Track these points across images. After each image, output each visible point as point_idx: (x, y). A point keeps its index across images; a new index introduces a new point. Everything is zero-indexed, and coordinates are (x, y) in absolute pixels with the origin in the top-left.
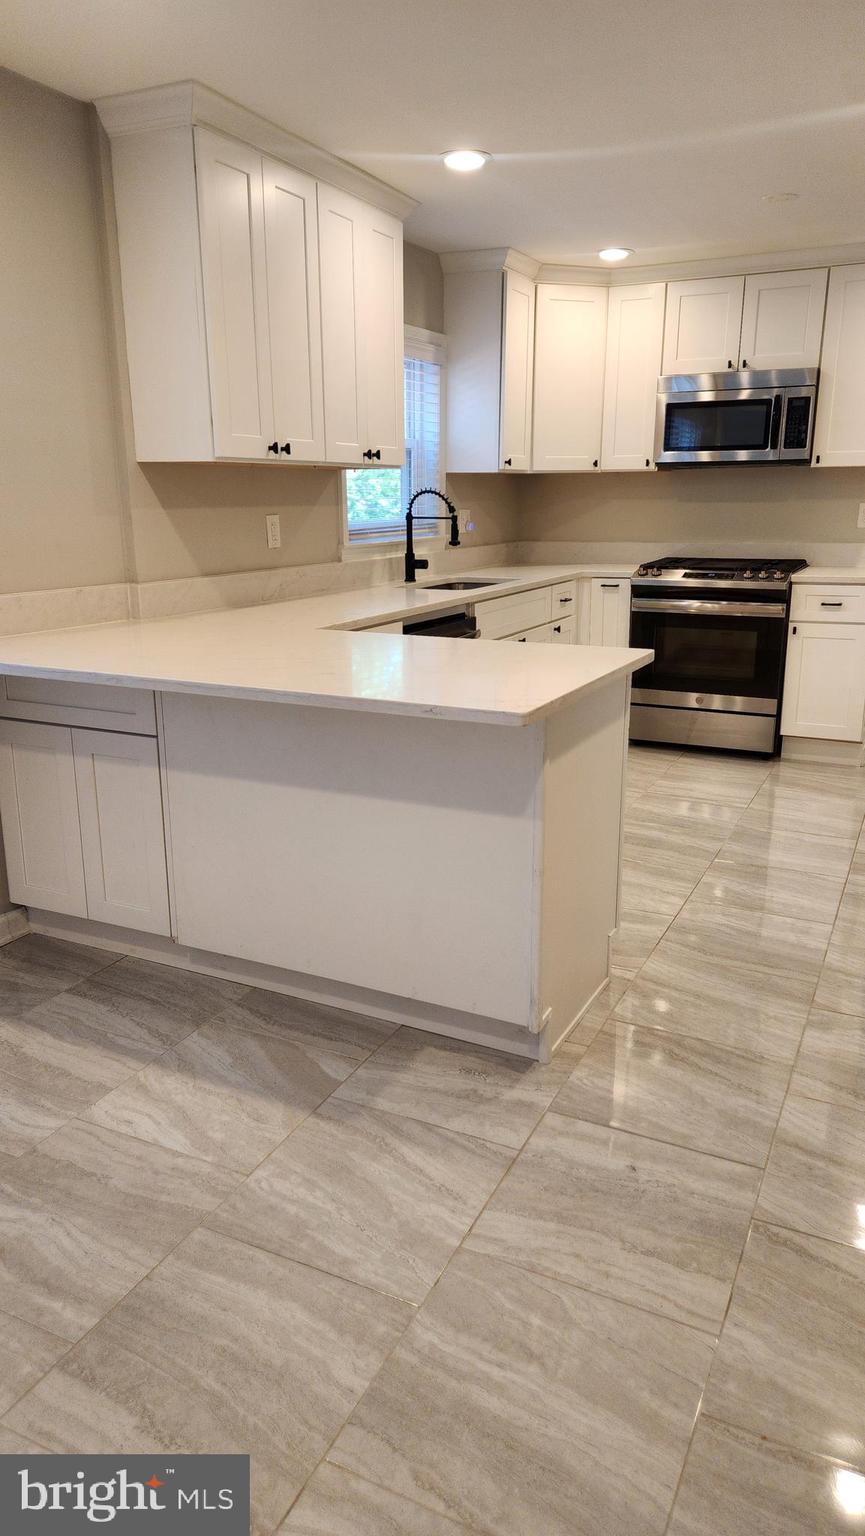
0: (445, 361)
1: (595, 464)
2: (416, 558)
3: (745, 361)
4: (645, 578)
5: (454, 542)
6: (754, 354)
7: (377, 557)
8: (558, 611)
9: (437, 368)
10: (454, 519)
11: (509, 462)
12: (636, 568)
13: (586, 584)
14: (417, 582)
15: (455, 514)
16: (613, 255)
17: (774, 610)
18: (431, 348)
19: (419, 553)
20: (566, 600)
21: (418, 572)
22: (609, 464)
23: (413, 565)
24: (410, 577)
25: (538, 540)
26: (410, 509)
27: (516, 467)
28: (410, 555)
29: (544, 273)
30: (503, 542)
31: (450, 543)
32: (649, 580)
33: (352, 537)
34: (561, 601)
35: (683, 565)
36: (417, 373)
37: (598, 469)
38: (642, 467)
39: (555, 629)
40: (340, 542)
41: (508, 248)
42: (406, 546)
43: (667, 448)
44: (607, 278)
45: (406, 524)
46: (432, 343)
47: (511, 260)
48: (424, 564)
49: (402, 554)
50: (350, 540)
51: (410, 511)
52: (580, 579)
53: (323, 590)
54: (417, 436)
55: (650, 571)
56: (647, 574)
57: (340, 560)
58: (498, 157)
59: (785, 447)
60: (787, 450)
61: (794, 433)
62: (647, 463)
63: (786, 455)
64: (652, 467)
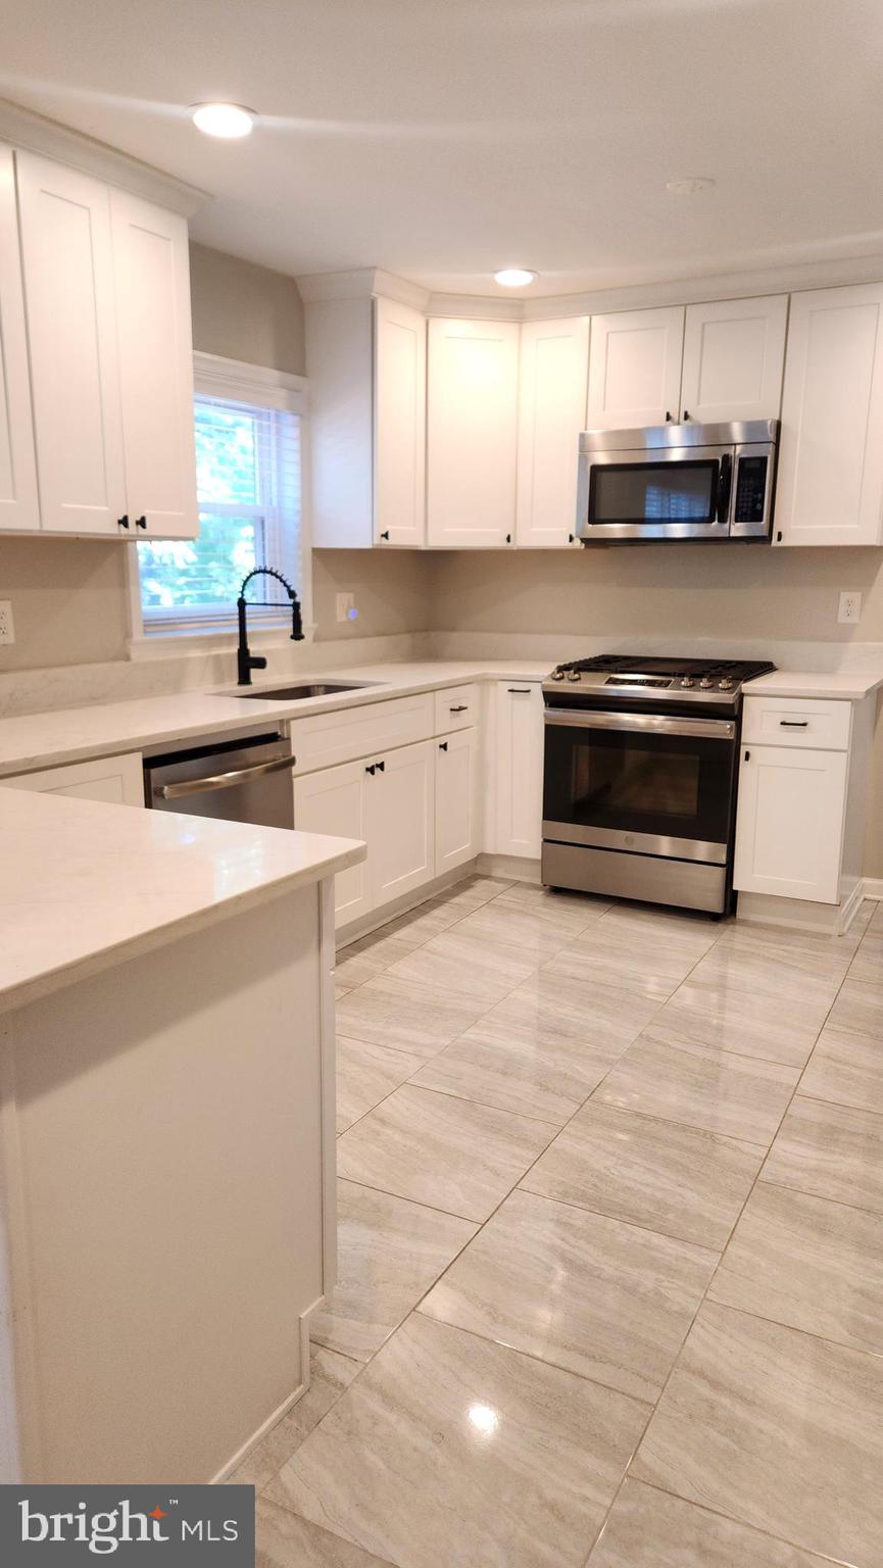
0: (306, 410)
1: (508, 539)
2: (252, 655)
3: (686, 413)
4: (561, 683)
5: (297, 635)
6: (698, 403)
7: (196, 653)
8: (446, 723)
9: (296, 418)
10: (296, 606)
11: (386, 536)
12: (551, 668)
13: (492, 688)
14: (253, 685)
15: (298, 599)
16: (514, 278)
17: (721, 729)
18: (283, 393)
19: (254, 650)
20: (461, 709)
21: (253, 671)
22: (526, 540)
23: (247, 664)
24: (244, 679)
25: (453, 629)
26: (242, 592)
27: (395, 541)
28: (243, 651)
29: (436, 304)
30: (409, 632)
31: (292, 637)
32: (566, 686)
33: (148, 629)
34: (452, 710)
35: (612, 667)
36: (273, 425)
37: (512, 545)
38: (565, 543)
39: (441, 746)
40: (128, 635)
41: (375, 268)
42: (237, 640)
43: (593, 519)
44: (517, 310)
45: (237, 611)
46: (282, 387)
47: (381, 282)
48: (261, 663)
49: (235, 649)
50: (145, 632)
51: (243, 595)
52: (484, 681)
53: (94, 699)
54: (275, 503)
55: (566, 673)
56: (562, 678)
57: (128, 658)
58: (271, 121)
59: (736, 521)
60: (739, 524)
61: (747, 502)
62: (571, 539)
63: (738, 529)
64: (577, 543)
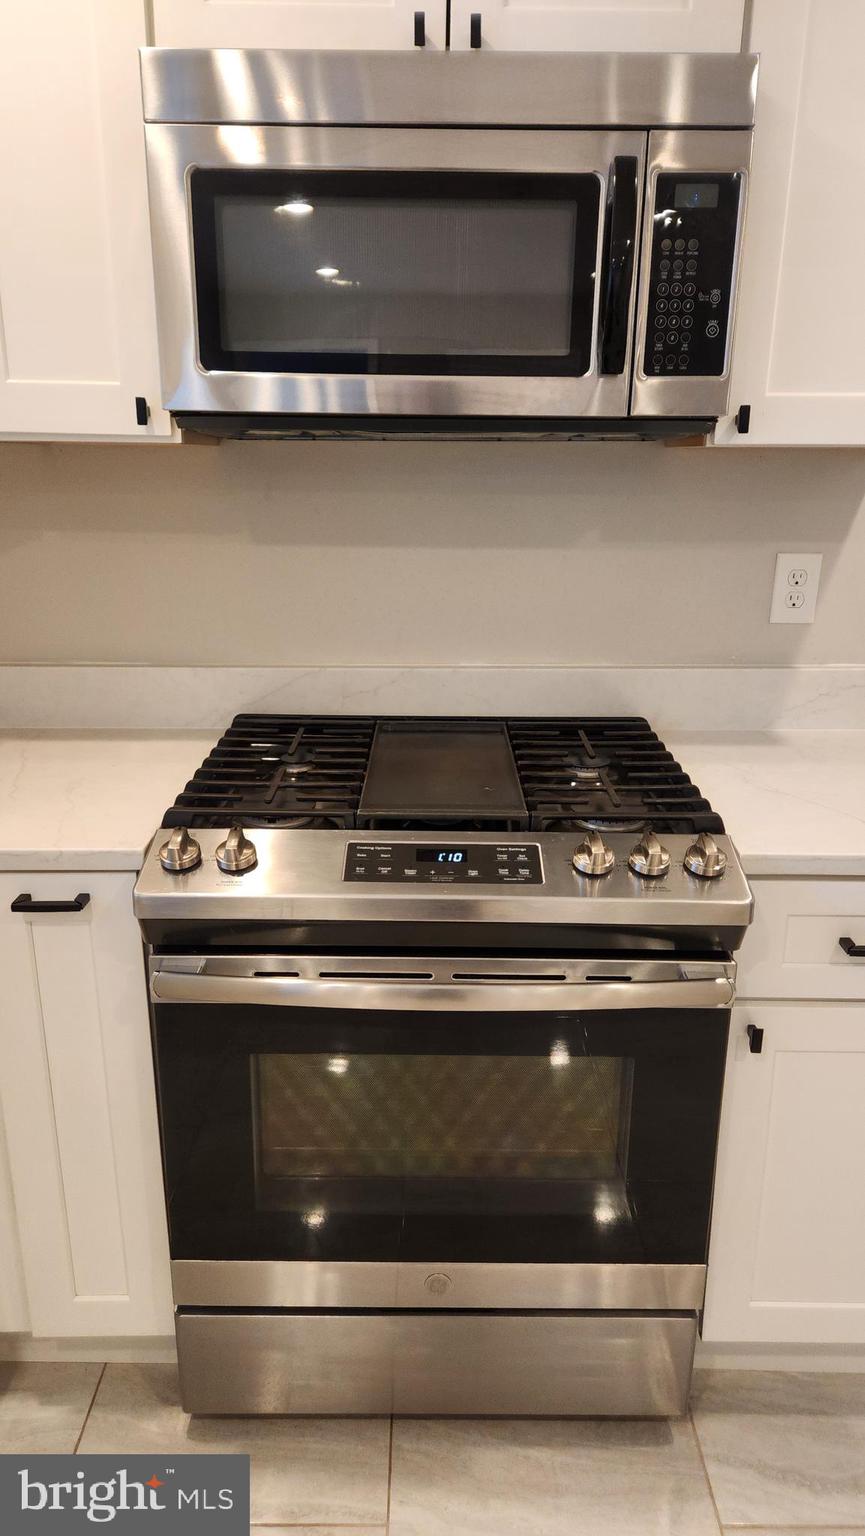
38: (122, 425)
43: (214, 354)
59: (649, 371)
60: (655, 381)
61: (681, 314)
62: (143, 413)
63: (649, 395)
64: (162, 428)
